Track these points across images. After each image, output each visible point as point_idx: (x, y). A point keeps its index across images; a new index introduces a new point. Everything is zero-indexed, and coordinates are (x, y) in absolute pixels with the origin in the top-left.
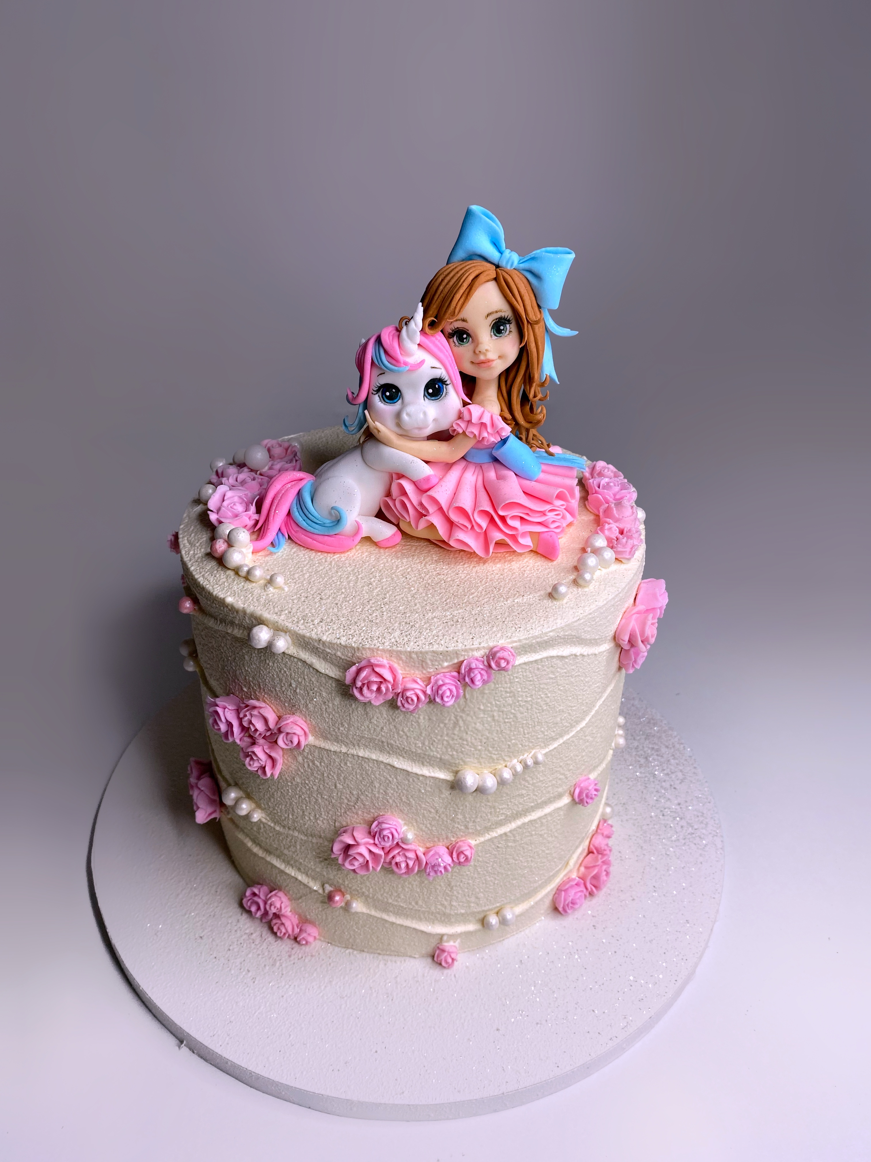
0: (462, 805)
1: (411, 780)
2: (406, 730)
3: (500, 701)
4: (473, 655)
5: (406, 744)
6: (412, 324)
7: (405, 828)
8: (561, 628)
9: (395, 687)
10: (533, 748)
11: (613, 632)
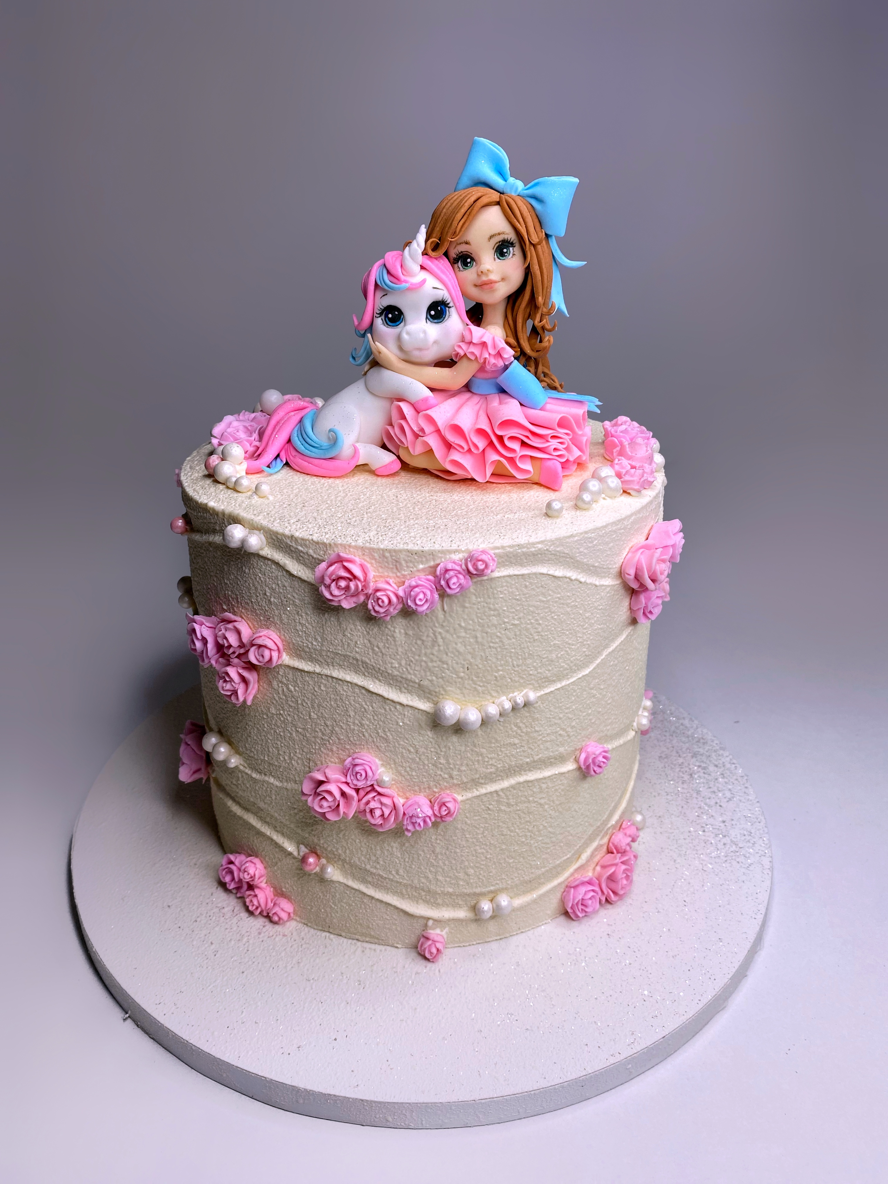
0: (445, 747)
1: (387, 708)
2: (381, 645)
3: (483, 620)
4: (450, 557)
5: (382, 664)
6: (414, 244)
7: (381, 770)
8: (551, 541)
9: (365, 587)
10: (525, 687)
11: (618, 565)
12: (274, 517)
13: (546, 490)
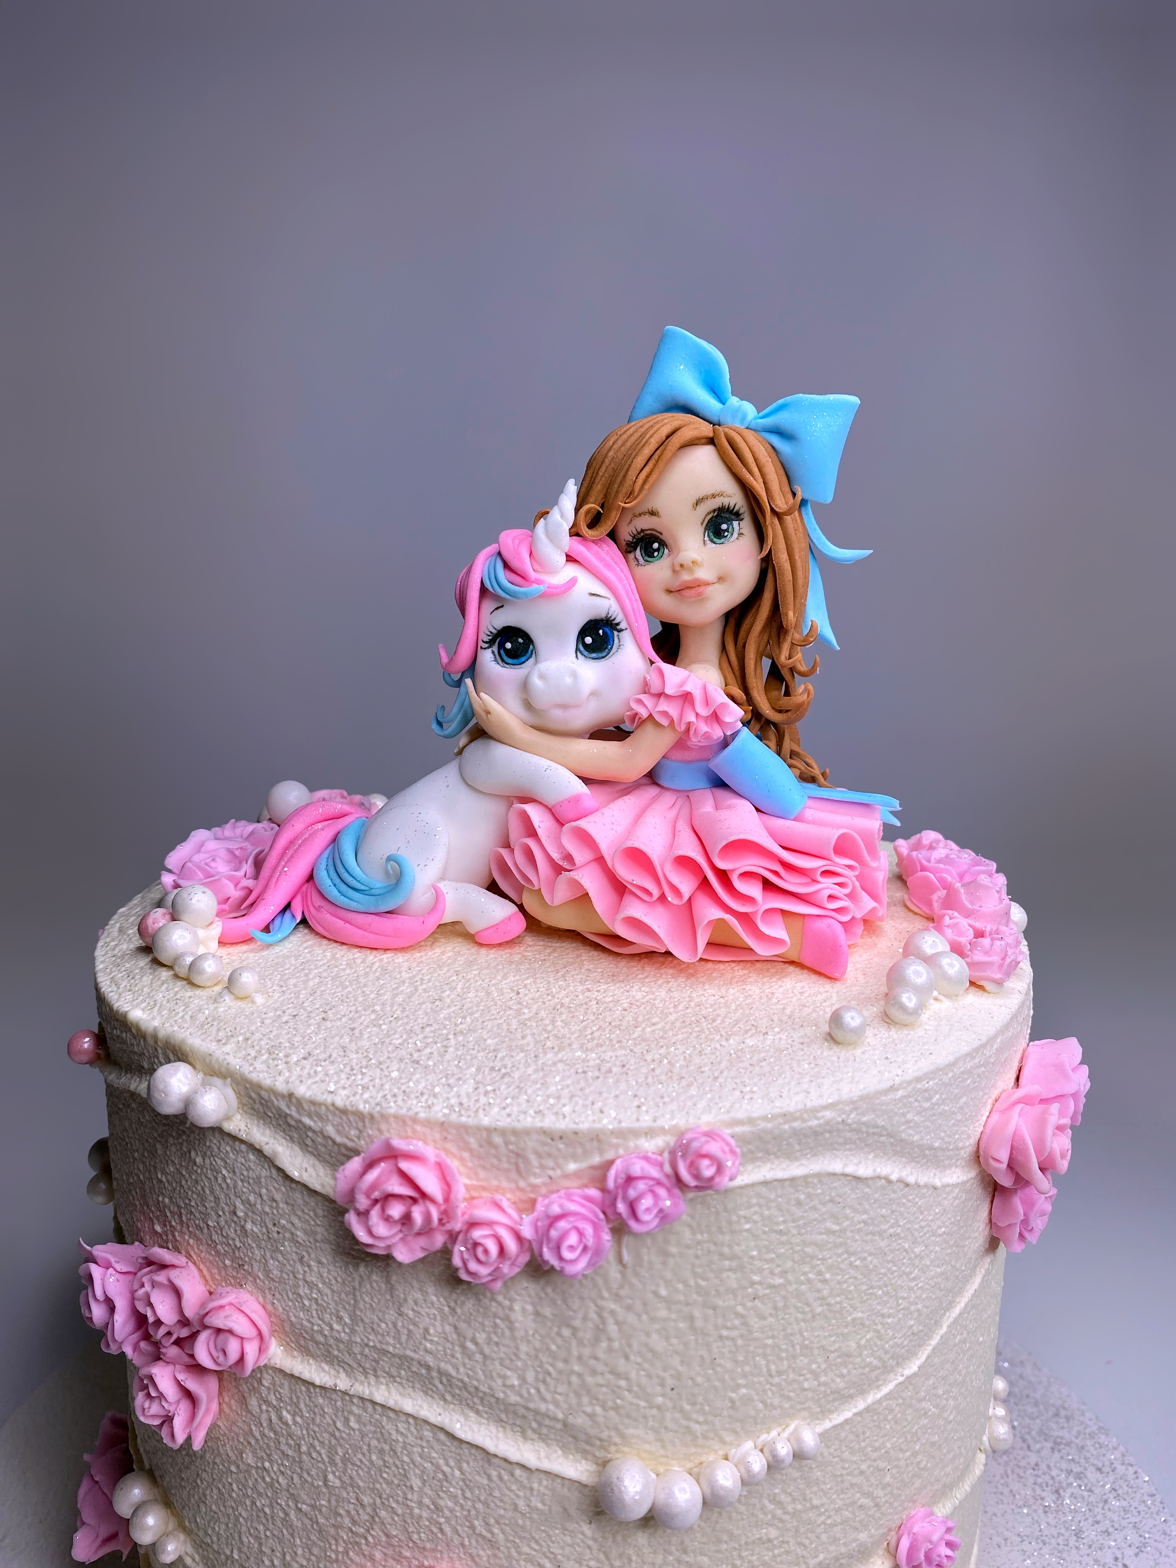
0: (621, 1556)
1: (494, 1474)
2: (481, 1337)
3: (706, 1280)
4: (637, 1147)
5: (482, 1378)
6: (555, 515)
8: (852, 1102)
9: (446, 1215)
10: (792, 1417)
11: (973, 1141)
12: (257, 1048)
13: (814, 977)
